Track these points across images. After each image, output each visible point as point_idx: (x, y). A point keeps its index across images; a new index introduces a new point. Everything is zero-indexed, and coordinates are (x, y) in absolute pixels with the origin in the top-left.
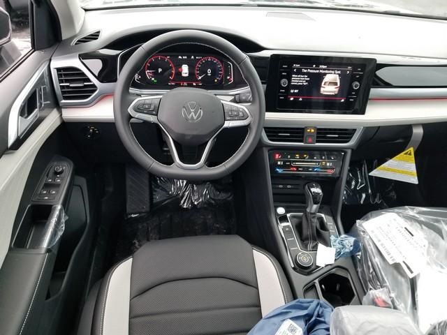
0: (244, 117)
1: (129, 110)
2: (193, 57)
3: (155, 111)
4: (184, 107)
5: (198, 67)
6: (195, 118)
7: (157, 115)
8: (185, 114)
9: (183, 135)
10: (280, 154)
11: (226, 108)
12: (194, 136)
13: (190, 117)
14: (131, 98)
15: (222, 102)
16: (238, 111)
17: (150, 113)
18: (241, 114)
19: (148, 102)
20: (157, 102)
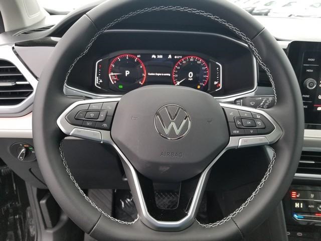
0: (266, 129)
1: (59, 122)
2: (170, 56)
3: (107, 122)
4: (157, 114)
5: (176, 69)
6: (177, 132)
7: (110, 130)
8: (158, 126)
9: (155, 165)
10: (297, 191)
11: (230, 115)
12: (176, 167)
13: (167, 131)
14: (65, 100)
15: (222, 105)
16: (253, 118)
17: (97, 125)
18: (259, 123)
19: (94, 107)
20: (111, 108)
